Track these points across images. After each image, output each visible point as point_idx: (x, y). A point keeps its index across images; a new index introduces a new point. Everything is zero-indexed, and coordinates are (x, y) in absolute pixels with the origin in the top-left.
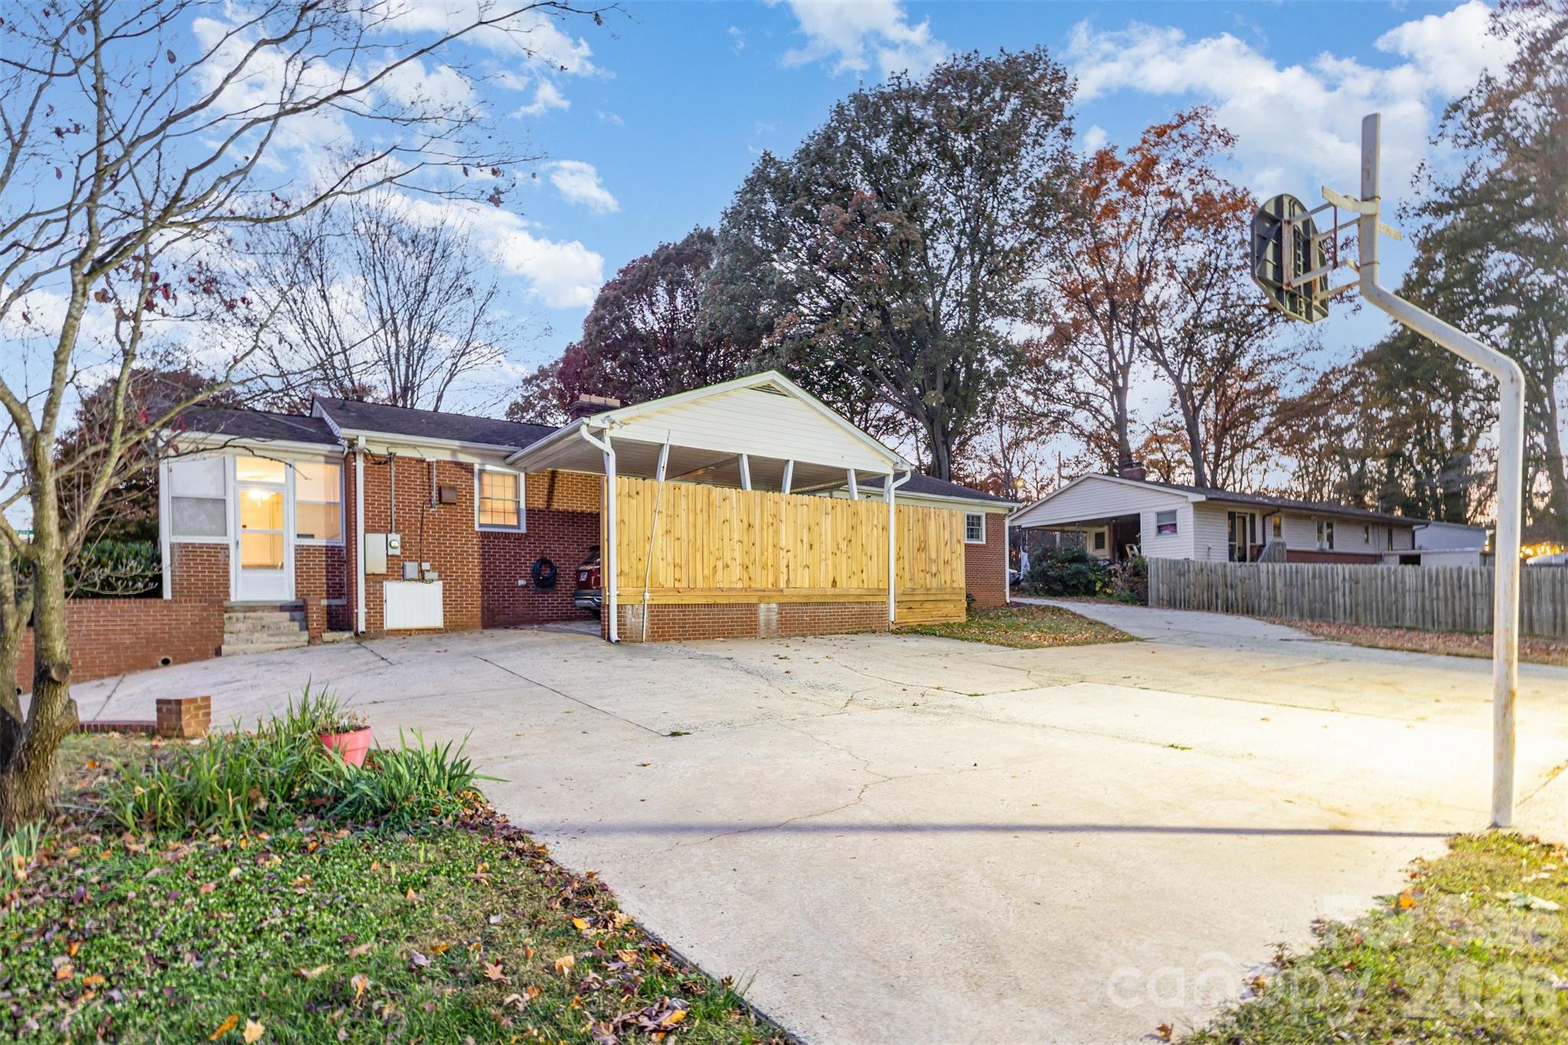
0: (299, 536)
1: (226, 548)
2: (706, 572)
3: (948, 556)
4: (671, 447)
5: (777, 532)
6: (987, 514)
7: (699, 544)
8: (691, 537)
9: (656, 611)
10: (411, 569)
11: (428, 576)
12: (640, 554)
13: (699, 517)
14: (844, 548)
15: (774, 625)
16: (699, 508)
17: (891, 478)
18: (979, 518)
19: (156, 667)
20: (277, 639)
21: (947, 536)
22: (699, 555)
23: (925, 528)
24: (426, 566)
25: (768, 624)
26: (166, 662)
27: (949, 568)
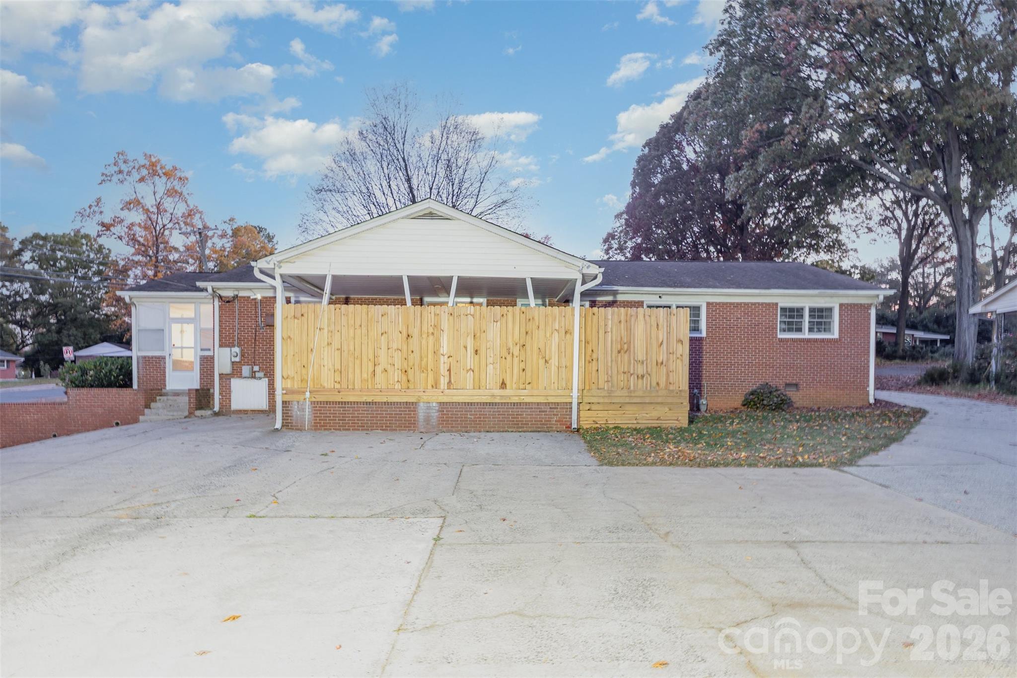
0: (202, 350)
1: (164, 358)
2: (365, 376)
3: (662, 357)
4: (334, 277)
5: (437, 341)
6: (841, 305)
7: (357, 353)
8: (352, 348)
9: (318, 406)
10: (246, 370)
11: (258, 375)
12: (304, 363)
13: (358, 332)
14: (516, 353)
15: (434, 421)
16: (358, 323)
17: (579, 282)
18: (830, 310)
19: (112, 426)
20: (171, 413)
21: (662, 335)
22: (358, 362)
23: (629, 330)
24: (256, 368)
25: (427, 420)
26: (117, 424)
27: (664, 370)
